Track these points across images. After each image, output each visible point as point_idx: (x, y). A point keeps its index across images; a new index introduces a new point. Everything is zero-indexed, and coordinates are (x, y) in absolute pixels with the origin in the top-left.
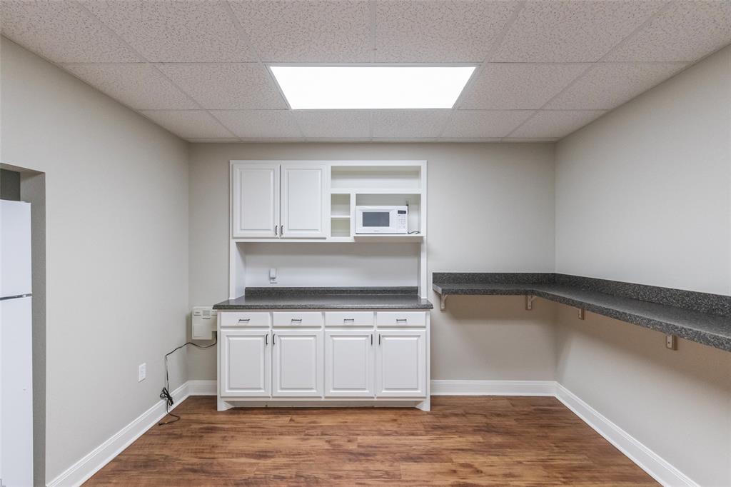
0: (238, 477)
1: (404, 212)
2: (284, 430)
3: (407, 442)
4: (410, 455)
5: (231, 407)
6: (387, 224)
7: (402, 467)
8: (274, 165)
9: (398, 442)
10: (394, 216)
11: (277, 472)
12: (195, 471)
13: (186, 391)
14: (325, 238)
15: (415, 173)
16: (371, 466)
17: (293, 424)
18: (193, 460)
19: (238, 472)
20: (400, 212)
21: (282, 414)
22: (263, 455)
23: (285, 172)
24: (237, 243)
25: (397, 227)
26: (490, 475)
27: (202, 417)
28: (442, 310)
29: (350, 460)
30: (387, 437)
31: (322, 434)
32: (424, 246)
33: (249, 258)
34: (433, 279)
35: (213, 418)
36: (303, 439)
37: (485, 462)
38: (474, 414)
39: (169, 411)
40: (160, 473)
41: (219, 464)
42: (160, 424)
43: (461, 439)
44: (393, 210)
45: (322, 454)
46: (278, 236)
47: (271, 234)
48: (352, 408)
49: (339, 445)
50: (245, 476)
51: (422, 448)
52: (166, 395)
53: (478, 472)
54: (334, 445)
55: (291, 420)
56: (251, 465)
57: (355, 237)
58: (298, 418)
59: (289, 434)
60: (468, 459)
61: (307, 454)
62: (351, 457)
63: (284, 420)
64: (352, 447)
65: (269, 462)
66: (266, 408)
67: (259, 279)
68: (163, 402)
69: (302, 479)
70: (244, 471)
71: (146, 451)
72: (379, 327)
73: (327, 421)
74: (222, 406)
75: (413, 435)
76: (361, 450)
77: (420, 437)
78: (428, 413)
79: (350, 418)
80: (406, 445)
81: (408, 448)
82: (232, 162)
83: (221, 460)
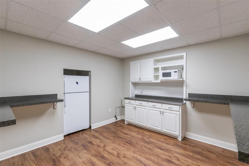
0: (119, 136)
1: (177, 72)
2: (135, 131)
3: (163, 145)
4: (161, 148)
5: (128, 123)
6: (171, 76)
7: (156, 149)
8: (139, 61)
9: (161, 144)
10: (173, 74)
11: (126, 138)
12: (113, 132)
13: (121, 118)
14: (152, 81)
15: (181, 58)
16: (147, 145)
17: (138, 131)
18: (114, 130)
19: (119, 135)
20: (175, 72)
21: (137, 128)
22: (126, 134)
23: (142, 63)
24: (132, 83)
25: (174, 77)
26: (182, 163)
27: (121, 124)
28: (192, 107)
29: (144, 142)
30: (159, 142)
31: (142, 135)
32: (185, 84)
33: (136, 87)
34: (188, 95)
35: (123, 124)
36: (137, 135)
37: (184, 159)
38: (198, 148)
39: (116, 121)
40: (108, 130)
41: (118, 133)
42: (113, 122)
43: (183, 151)
44: (172, 71)
45: (139, 139)
46: (140, 81)
47: (138, 80)
48: (156, 132)
49: (144, 139)
50: (120, 136)
51: (167, 148)
52: (116, 117)
53: (179, 160)
54: (143, 138)
55: (138, 130)
56: (123, 135)
57: (161, 81)
58: (140, 130)
59: (135, 132)
60: (179, 156)
61: (135, 137)
62: (145, 142)
63: (137, 129)
64: (147, 140)
65: (126, 136)
66: (135, 126)
67: (138, 92)
68: (115, 118)
69: (130, 141)
70: (120, 135)
71: (108, 126)
72: (164, 109)
73: (147, 133)
74: (126, 123)
75: (168, 144)
76: (149, 142)
77: (169, 145)
78: (179, 141)
79: (153, 134)
80: (162, 145)
81: (162, 146)
82: (130, 62)
83: (118, 132)
